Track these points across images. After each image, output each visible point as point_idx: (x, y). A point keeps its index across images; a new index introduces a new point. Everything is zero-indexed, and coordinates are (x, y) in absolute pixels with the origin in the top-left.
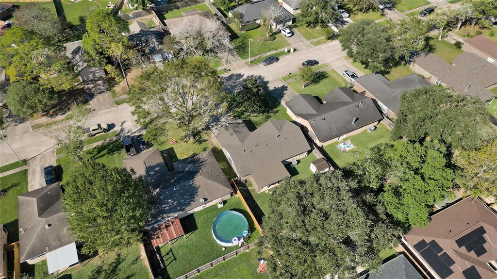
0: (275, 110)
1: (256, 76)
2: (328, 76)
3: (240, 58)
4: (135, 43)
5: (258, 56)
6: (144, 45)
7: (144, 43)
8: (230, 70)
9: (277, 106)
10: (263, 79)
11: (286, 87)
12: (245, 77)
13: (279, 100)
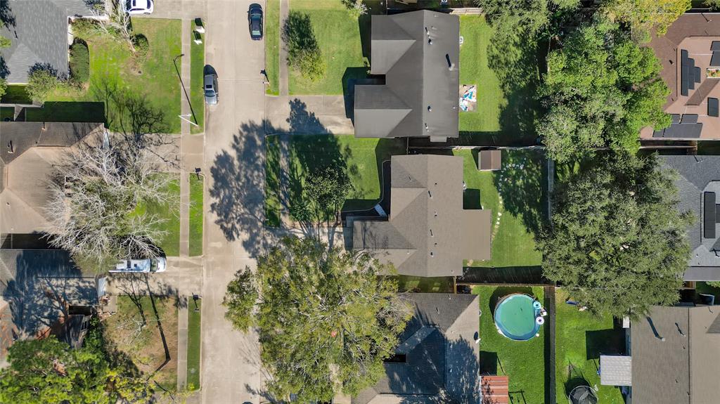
0: (342, 151)
1: (241, 133)
2: (307, 17)
3: (173, 135)
4: (47, 321)
5: (183, 99)
6: (57, 304)
7: (51, 303)
8: (198, 170)
9: (336, 143)
10: (253, 125)
11: (298, 102)
12: (232, 153)
13: (323, 132)
